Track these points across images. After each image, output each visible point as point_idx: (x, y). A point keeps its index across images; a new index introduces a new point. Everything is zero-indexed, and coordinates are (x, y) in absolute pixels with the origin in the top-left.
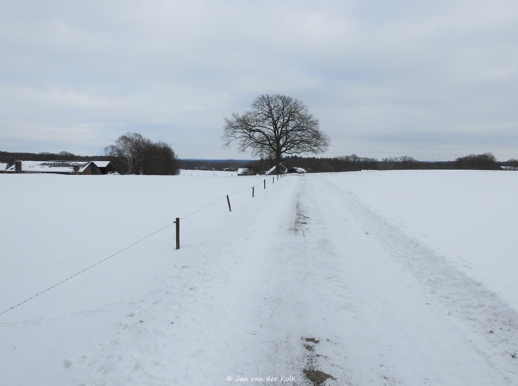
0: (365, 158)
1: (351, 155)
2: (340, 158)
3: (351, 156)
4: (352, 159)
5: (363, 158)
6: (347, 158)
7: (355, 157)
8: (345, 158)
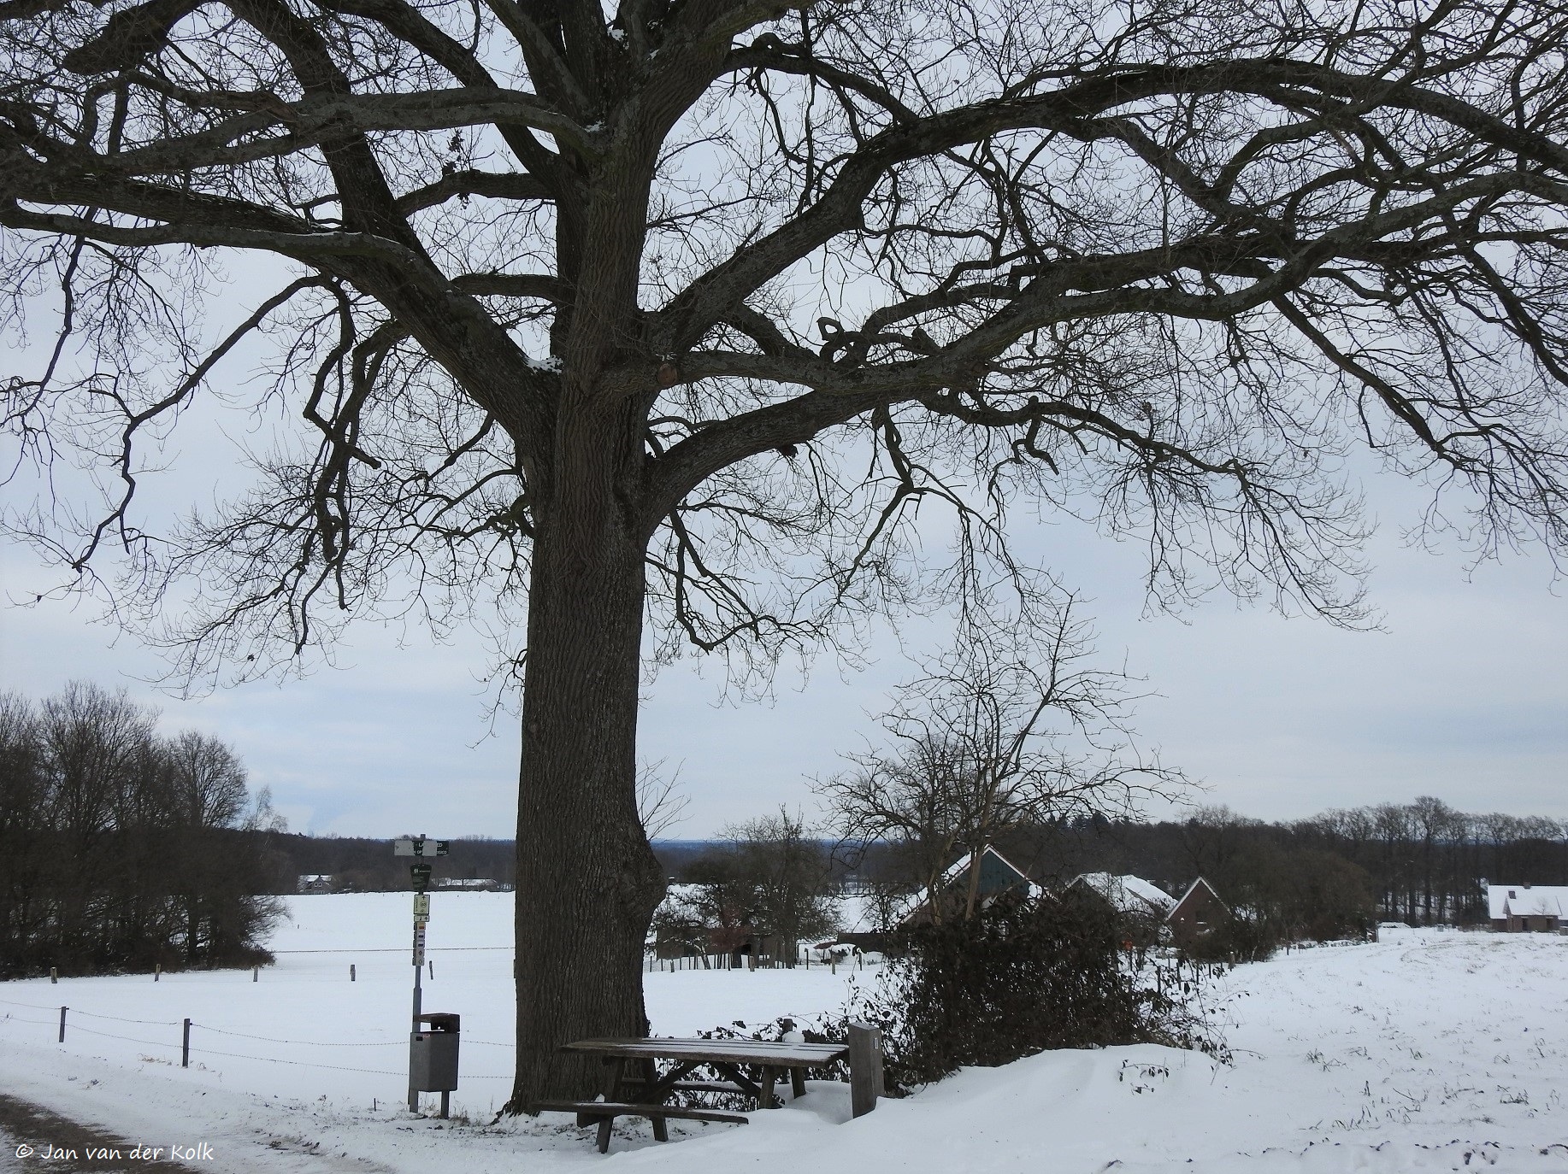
0: (1496, 817)
1: (1414, 803)
2: (1346, 819)
3: (1412, 809)
4: (1420, 824)
5: (1484, 820)
6: (1390, 818)
7: (1435, 814)
8: (1381, 820)
